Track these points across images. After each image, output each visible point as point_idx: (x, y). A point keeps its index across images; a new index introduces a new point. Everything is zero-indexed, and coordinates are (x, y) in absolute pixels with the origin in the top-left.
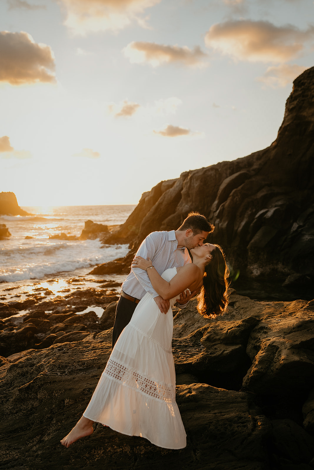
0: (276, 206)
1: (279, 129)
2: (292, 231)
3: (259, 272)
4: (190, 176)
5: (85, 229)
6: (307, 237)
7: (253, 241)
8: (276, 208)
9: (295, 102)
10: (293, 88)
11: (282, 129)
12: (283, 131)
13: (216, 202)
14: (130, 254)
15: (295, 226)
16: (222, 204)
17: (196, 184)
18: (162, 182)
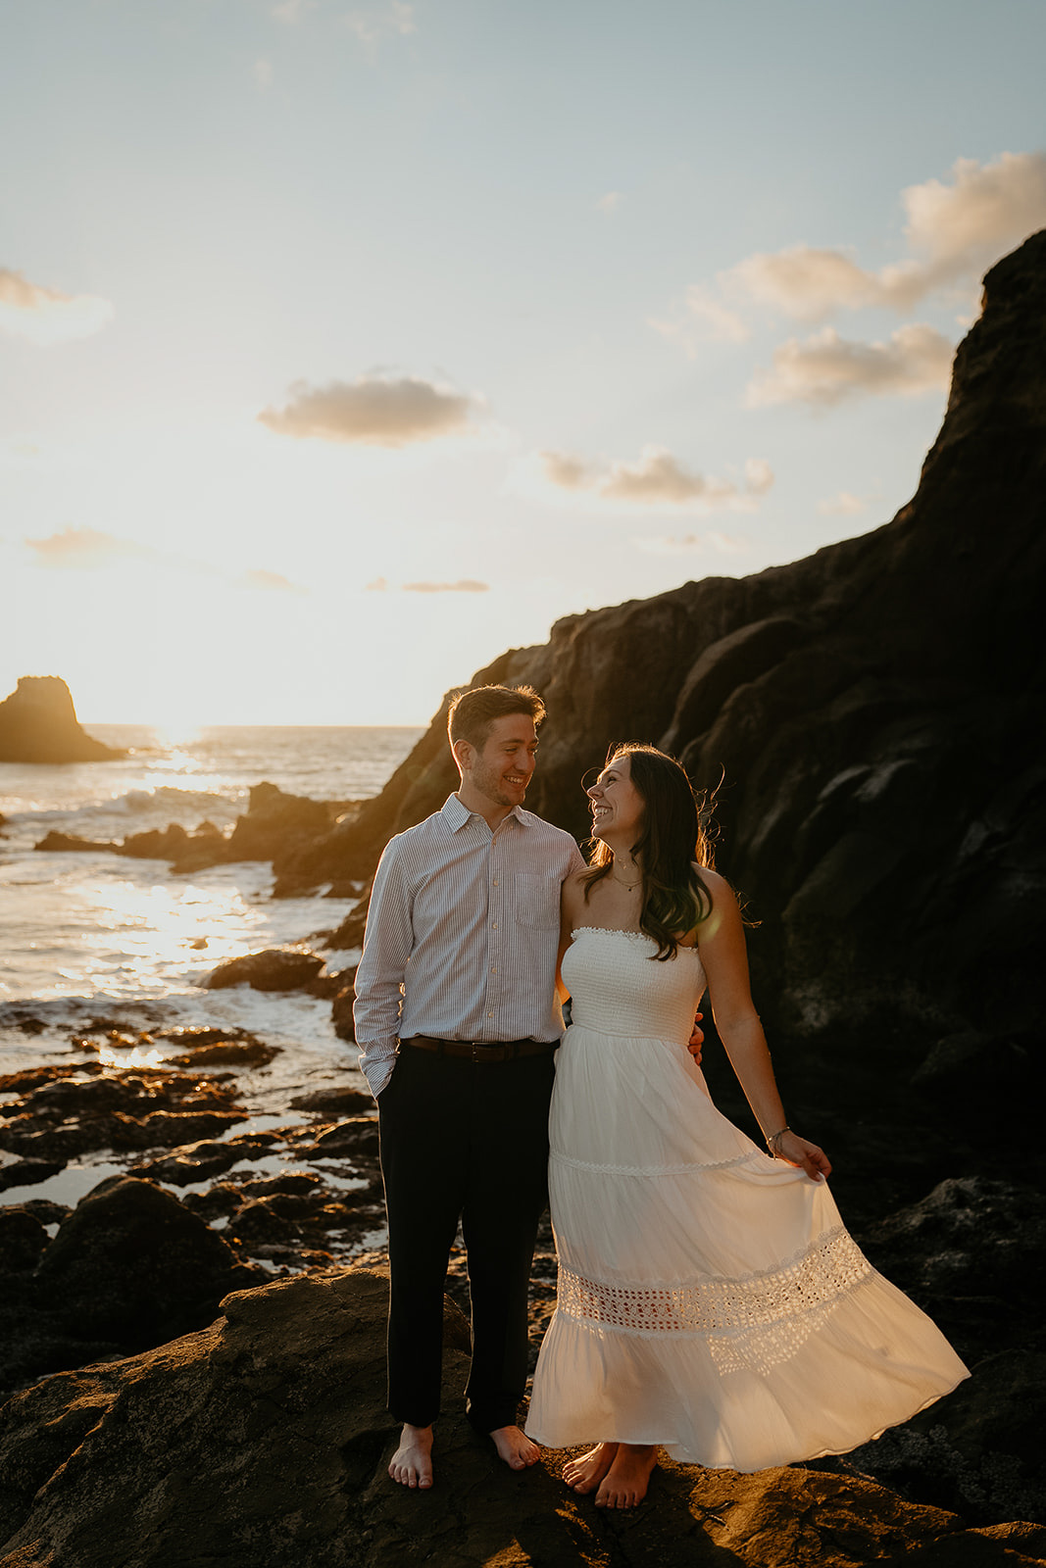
0: (900, 756)
1: (927, 458)
2: (962, 854)
3: (825, 1016)
4: (579, 629)
6: (1020, 883)
7: (805, 890)
8: (901, 763)
9: (990, 356)
10: (982, 302)
11: (936, 457)
12: (939, 466)
13: (671, 733)
14: (354, 918)
15: (977, 834)
16: (692, 743)
17: (600, 663)
18: (511, 652)
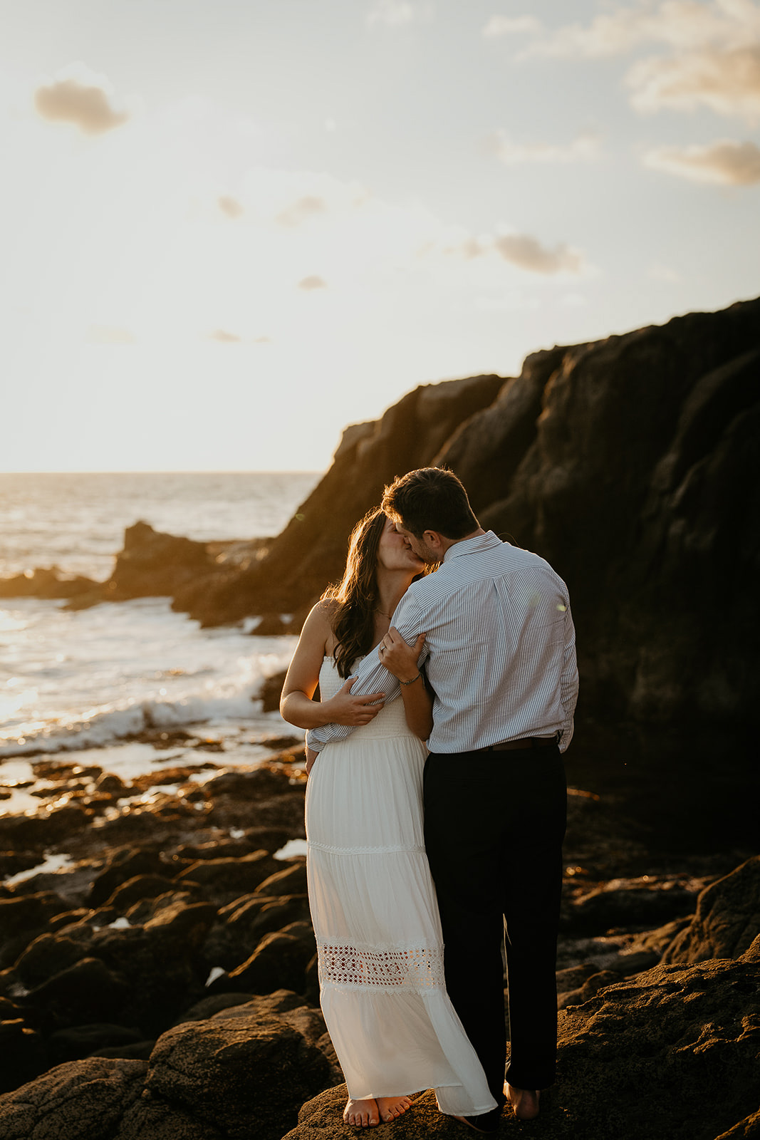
5: (127, 556)
13: (671, 459)
16: (697, 465)
17: (594, 395)
18: (421, 389)
